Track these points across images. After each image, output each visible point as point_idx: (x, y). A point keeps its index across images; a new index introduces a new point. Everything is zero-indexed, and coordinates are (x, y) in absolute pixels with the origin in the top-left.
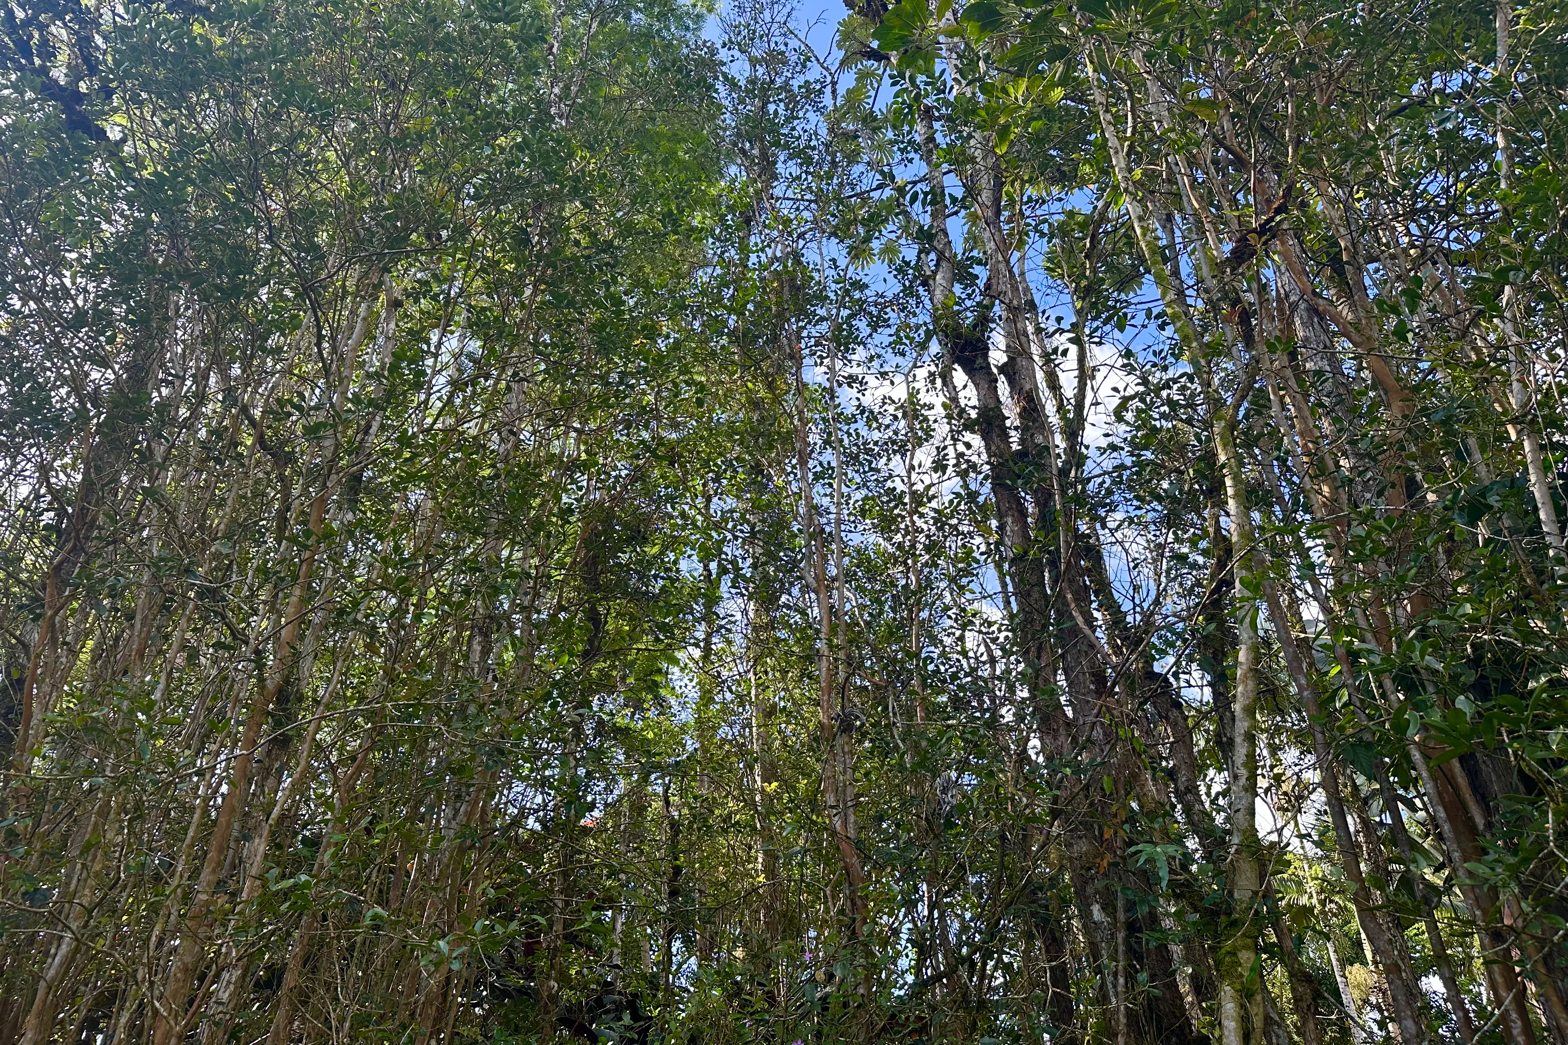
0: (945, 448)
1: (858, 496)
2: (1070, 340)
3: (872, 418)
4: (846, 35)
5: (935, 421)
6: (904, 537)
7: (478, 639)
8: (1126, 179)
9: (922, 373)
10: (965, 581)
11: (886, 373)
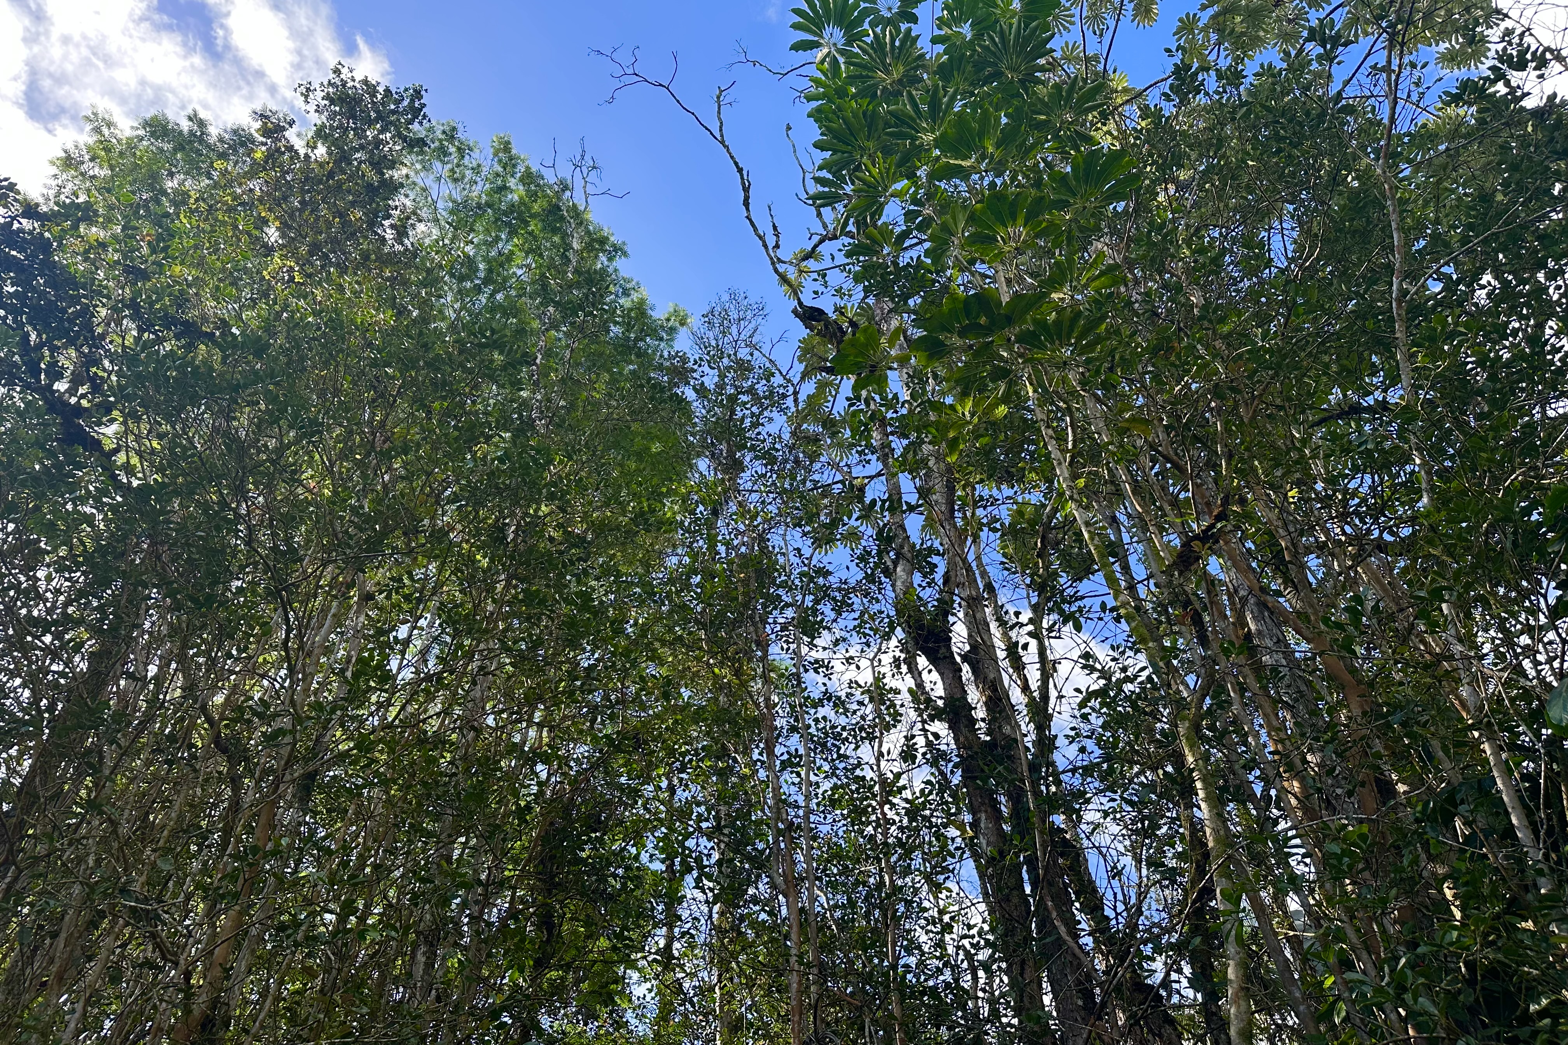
0: (913, 737)
1: (826, 785)
2: (1030, 634)
3: (839, 704)
4: (806, 351)
5: (902, 705)
6: (875, 829)
7: (423, 949)
8: (1070, 488)
9: (887, 659)
10: (941, 878)
11: (852, 658)
